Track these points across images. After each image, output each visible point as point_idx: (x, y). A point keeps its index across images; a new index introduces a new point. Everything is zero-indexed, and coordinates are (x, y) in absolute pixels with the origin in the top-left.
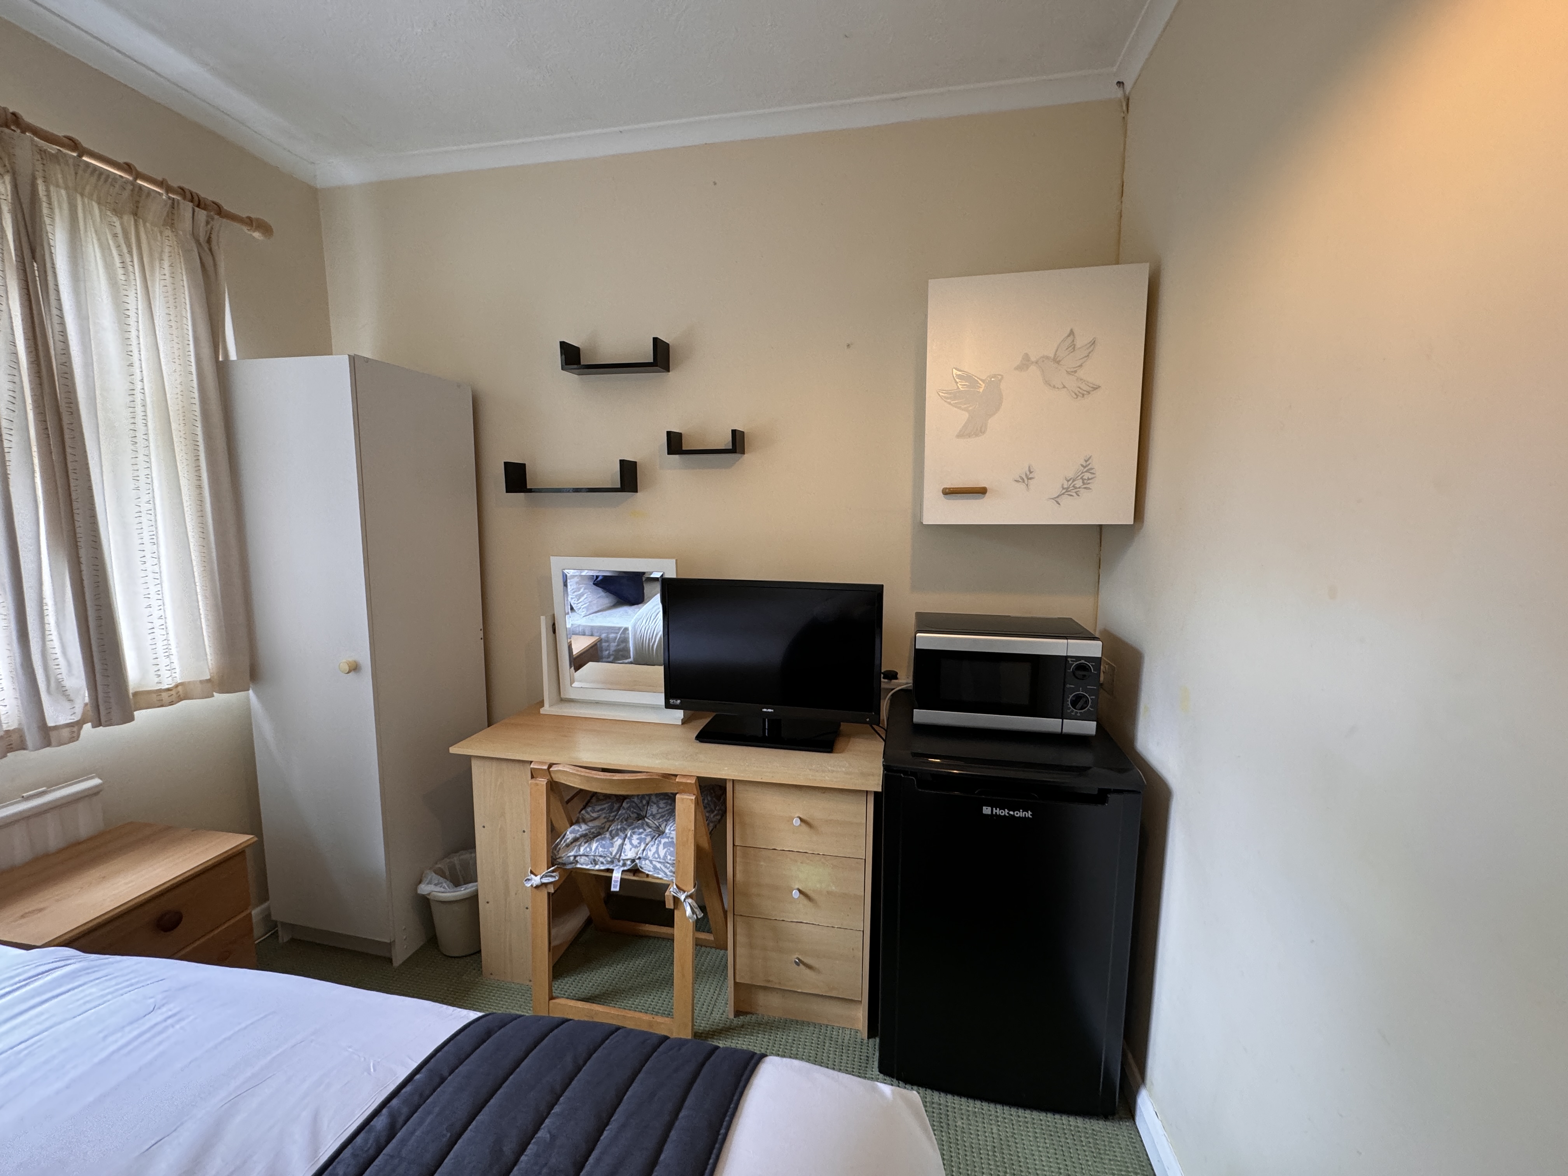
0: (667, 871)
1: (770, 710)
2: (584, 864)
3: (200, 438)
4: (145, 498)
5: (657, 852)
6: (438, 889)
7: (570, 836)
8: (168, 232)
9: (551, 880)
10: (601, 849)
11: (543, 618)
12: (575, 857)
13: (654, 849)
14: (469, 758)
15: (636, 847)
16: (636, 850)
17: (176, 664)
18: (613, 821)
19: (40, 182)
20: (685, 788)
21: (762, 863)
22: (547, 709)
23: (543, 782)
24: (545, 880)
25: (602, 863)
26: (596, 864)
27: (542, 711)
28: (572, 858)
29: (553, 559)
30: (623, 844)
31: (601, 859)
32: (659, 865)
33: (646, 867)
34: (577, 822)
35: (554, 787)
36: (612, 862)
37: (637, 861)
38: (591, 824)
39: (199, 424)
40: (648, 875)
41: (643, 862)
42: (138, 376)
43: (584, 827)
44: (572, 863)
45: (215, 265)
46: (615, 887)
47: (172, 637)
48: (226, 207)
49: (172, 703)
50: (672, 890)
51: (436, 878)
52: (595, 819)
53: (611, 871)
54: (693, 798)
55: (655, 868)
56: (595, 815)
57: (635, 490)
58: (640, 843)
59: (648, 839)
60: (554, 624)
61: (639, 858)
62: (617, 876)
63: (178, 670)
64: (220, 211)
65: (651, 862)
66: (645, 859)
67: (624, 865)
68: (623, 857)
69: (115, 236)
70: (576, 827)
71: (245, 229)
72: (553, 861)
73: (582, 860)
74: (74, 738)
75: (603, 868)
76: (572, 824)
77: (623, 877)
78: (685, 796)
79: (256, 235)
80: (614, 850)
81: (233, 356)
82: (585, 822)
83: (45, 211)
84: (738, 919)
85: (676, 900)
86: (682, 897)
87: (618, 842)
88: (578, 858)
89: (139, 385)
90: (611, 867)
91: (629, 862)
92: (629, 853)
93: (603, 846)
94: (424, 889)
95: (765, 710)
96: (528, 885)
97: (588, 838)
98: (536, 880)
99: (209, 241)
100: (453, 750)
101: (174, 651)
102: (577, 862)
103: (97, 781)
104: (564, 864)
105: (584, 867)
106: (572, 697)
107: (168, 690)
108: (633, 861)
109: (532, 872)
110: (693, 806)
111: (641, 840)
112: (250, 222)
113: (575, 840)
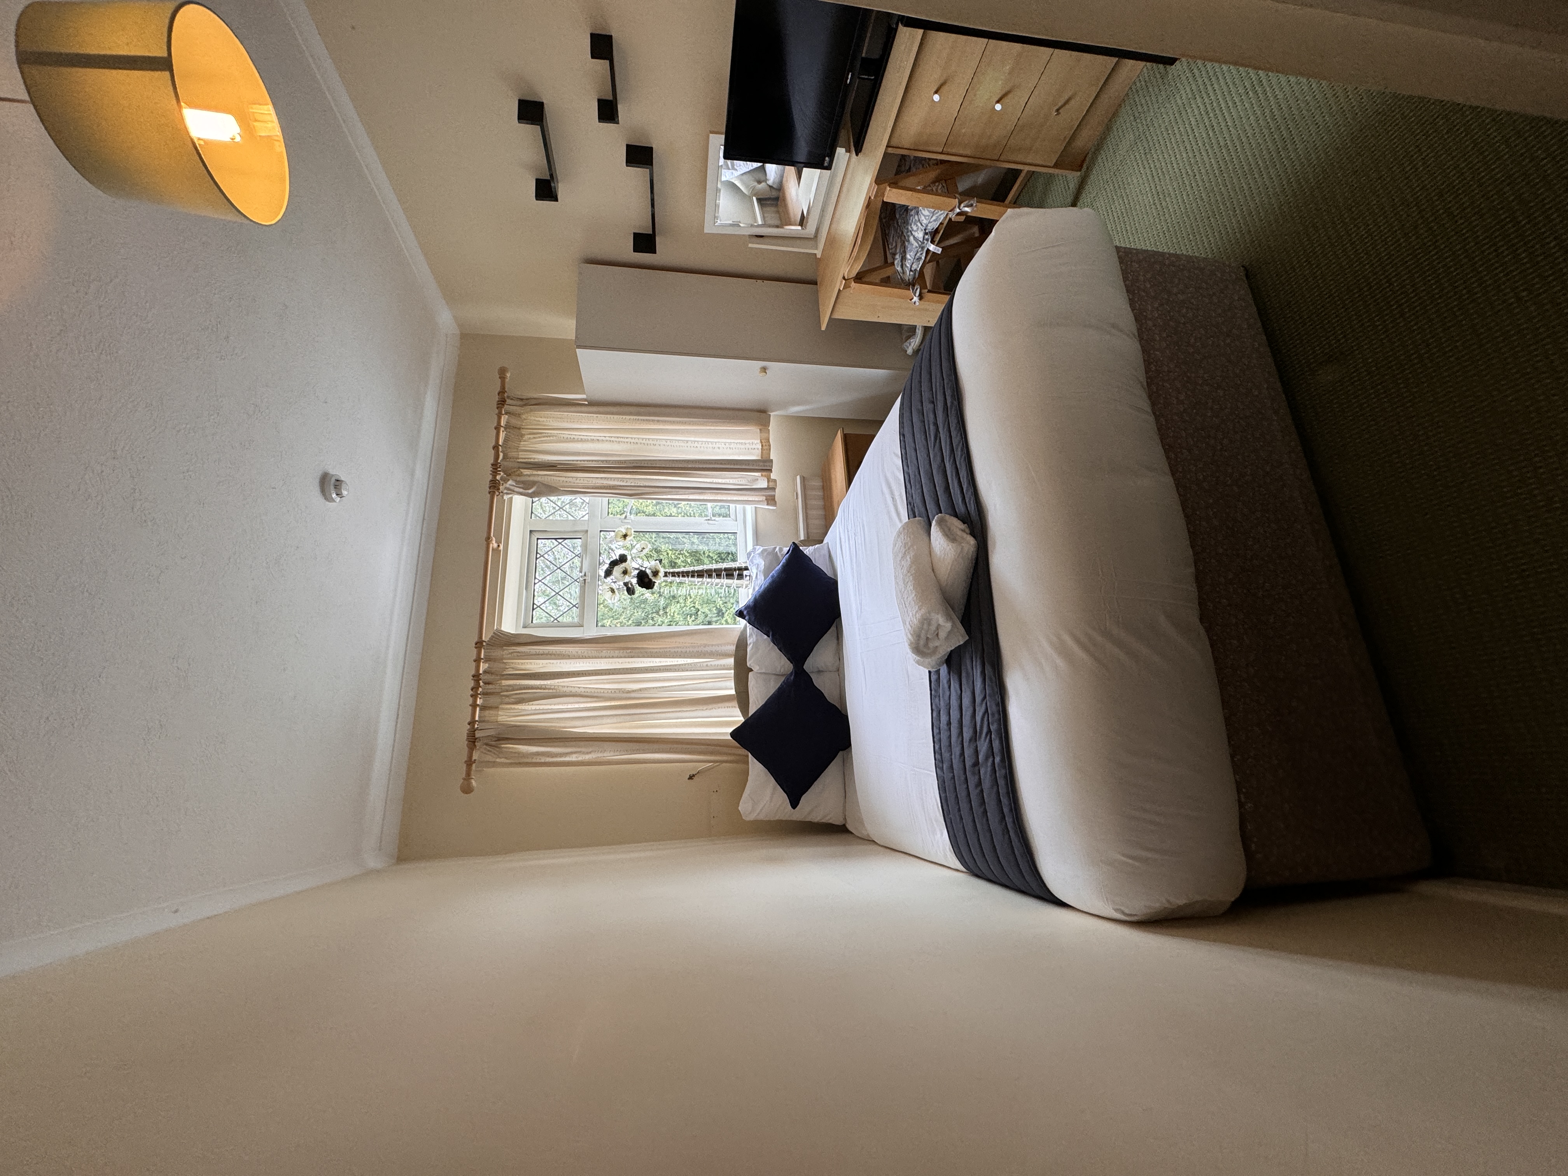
0: (940, 213)
1: (850, 76)
2: (917, 266)
3: (632, 417)
4: (665, 443)
5: (925, 216)
6: (913, 344)
7: (899, 269)
8: (524, 416)
9: (919, 290)
10: (911, 253)
11: (750, 245)
12: (911, 270)
13: (923, 218)
14: (831, 320)
15: (918, 229)
16: (920, 230)
17: (751, 441)
18: (903, 233)
19: (519, 460)
20: (880, 193)
21: (964, 131)
22: (819, 253)
23: (853, 284)
24: (917, 294)
25: (922, 254)
26: (921, 258)
27: (819, 256)
28: (911, 273)
29: (706, 231)
30: (914, 237)
31: (918, 255)
32: (934, 218)
33: (933, 226)
34: (894, 259)
35: (859, 278)
36: (923, 248)
37: (927, 231)
38: (898, 251)
39: (624, 417)
40: (941, 224)
41: (929, 227)
42: (604, 438)
43: (897, 256)
44: (915, 274)
45: (535, 399)
46: (939, 250)
47: (736, 441)
48: (499, 389)
49: (770, 446)
50: (952, 215)
51: (907, 344)
52: (896, 246)
53: (928, 250)
54: (888, 188)
55: (935, 221)
56: (894, 245)
57: (649, 150)
58: (917, 225)
59: (916, 217)
60: (757, 236)
61: (925, 230)
62: (932, 248)
63: (753, 441)
64: (502, 392)
65: (929, 222)
66: (927, 226)
67: (927, 240)
68: (921, 240)
69: (534, 438)
70: (896, 262)
71: (507, 380)
72: (909, 285)
73: (914, 267)
74: (775, 481)
75: (924, 254)
76: (893, 264)
77: (936, 243)
78: (886, 194)
79: (508, 375)
80: (915, 244)
81: (584, 396)
82: (894, 254)
83: (532, 460)
84: (1002, 158)
85: (958, 214)
86: (958, 210)
87: (911, 238)
88: (913, 269)
89: (607, 438)
90: (926, 249)
91: (926, 237)
92: (920, 235)
93: (911, 251)
94: (910, 351)
95: (849, 81)
96: (917, 304)
97: (903, 258)
98: (916, 299)
99: (522, 400)
100: (823, 328)
101: (743, 441)
102: (916, 270)
103: (798, 477)
104: (914, 278)
105: (920, 266)
106: (814, 230)
107: (762, 446)
108: (926, 234)
109: (911, 300)
110: (894, 190)
111: (915, 224)
112: (503, 378)
113: (902, 267)
